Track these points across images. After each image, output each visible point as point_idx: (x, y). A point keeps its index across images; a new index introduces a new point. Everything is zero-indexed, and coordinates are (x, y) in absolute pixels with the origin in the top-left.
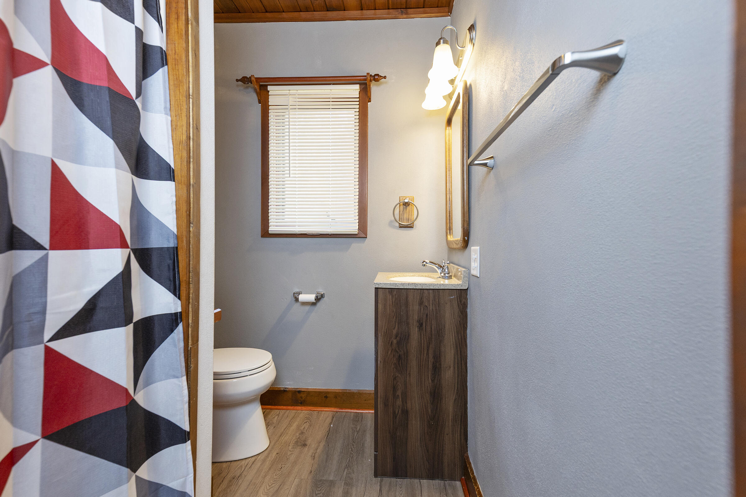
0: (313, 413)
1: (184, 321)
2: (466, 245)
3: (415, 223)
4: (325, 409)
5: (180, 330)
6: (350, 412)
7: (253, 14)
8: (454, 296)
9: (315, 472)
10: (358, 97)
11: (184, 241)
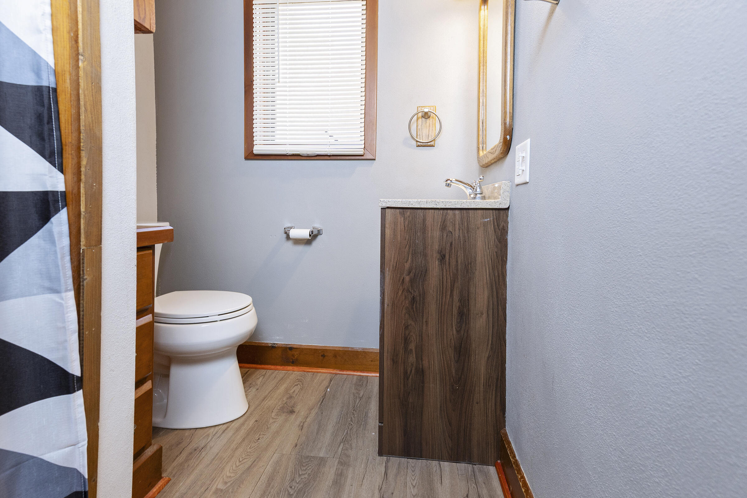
0: (306, 374)
1: (71, 206)
2: (507, 149)
3: (437, 140)
4: (322, 370)
5: (62, 220)
6: (352, 375)
8: (490, 218)
9: (301, 447)
11: (68, 81)
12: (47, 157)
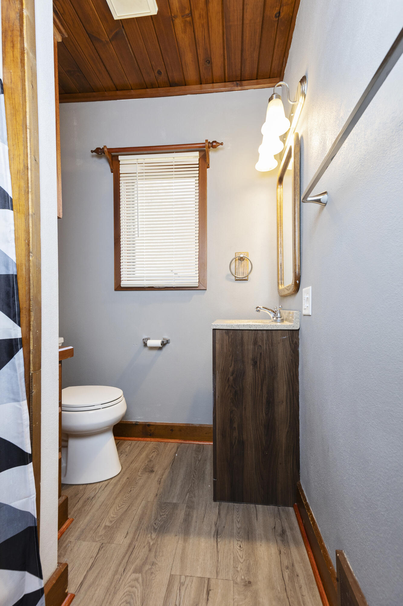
0: (160, 443)
1: (25, 347)
2: (297, 289)
3: (250, 276)
4: (171, 440)
5: (20, 356)
6: (193, 444)
7: (105, 92)
8: (286, 336)
9: (160, 496)
10: (198, 163)
11: (24, 270)
12: (12, 318)
